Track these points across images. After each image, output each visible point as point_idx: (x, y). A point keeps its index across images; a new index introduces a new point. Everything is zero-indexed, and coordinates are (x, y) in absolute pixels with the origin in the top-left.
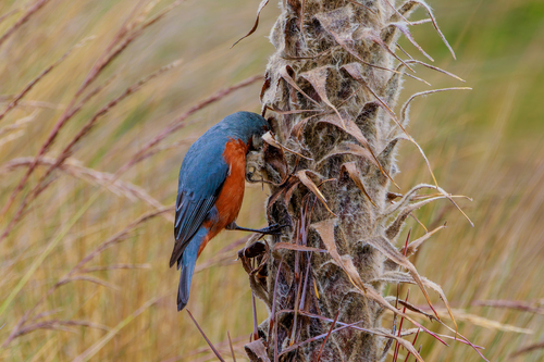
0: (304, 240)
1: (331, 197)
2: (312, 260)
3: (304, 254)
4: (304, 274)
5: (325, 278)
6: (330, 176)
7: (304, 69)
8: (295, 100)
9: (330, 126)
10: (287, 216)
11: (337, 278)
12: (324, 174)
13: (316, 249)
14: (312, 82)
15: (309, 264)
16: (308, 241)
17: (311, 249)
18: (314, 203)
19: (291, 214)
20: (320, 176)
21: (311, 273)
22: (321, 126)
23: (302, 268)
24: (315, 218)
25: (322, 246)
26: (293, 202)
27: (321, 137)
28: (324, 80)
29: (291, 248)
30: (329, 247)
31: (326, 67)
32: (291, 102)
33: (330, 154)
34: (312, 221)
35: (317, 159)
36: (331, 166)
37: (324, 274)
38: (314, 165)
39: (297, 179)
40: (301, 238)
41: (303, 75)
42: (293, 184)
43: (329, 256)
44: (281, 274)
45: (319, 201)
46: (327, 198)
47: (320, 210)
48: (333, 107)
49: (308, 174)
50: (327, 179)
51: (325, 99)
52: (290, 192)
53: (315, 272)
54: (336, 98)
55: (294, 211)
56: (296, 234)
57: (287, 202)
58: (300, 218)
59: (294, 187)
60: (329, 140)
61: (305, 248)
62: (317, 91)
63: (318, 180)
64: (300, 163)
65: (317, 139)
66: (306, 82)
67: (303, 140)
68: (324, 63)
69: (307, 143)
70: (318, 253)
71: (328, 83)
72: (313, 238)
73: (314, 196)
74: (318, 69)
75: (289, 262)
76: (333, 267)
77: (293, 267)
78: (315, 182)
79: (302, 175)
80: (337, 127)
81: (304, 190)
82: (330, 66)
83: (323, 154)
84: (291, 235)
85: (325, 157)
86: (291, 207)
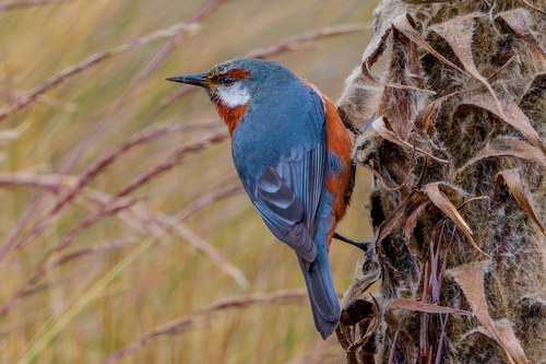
0: (436, 294)
1: (479, 225)
2: (448, 327)
3: (435, 318)
4: (435, 351)
5: (469, 356)
6: (478, 193)
7: (438, 19)
8: (417, 71)
9: (478, 111)
10: (408, 257)
11: (488, 356)
12: (468, 188)
13: (453, 310)
14: (450, 39)
15: (443, 334)
16: (442, 297)
17: (447, 310)
18: (451, 235)
19: (414, 253)
20: (461, 192)
21: (446, 350)
22: (464, 111)
23: (432, 339)
24: (453, 260)
25: (465, 306)
26: (418, 233)
27: (463, 128)
28: (468, 38)
29: (414, 308)
30: (475, 307)
31: (473, 15)
32: (408, 73)
33: (479, 157)
34: (449, 265)
35: (458, 165)
36: (480, 176)
37: (467, 350)
38: (453, 174)
39: (425, 197)
40: (430, 292)
41: (435, 28)
42: (419, 204)
43: (475, 322)
44: (397, 349)
45: (460, 232)
46: (473, 228)
47: (461, 247)
48: (484, 80)
49: (443, 189)
50: (473, 197)
51: (471, 68)
52: (413, 218)
53: (453, 347)
54: (489, 66)
55: (420, 248)
56: (422, 286)
57: (408, 234)
58: (429, 259)
59: (419, 210)
60: (477, 135)
61: (436, 309)
62: (458, 53)
63: (459, 198)
64: (430, 171)
65: (457, 132)
66: (441, 39)
67: (436, 134)
68: (470, 9)
69: (441, 139)
70: (457, 316)
71: (477, 42)
72: (449, 291)
73: (452, 223)
74: (460, 18)
75: (411, 330)
76: (482, 338)
77: (417, 338)
78: (454, 202)
79: (433, 191)
80: (490, 113)
81: (436, 214)
82: (478, 14)
83: (467, 156)
84: (415, 287)
85: (471, 162)
86: (415, 242)
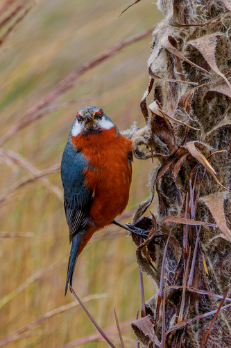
0: (193, 213)
1: (220, 169)
2: (201, 234)
3: (193, 228)
4: (192, 250)
5: (214, 253)
6: (220, 148)
7: (193, 37)
8: (180, 70)
9: (219, 95)
10: (175, 189)
11: (227, 253)
12: (214, 146)
13: (204, 223)
14: (201, 50)
15: (198, 239)
16: (197, 215)
17: (200, 223)
18: (203, 175)
19: (179, 187)
20: (209, 148)
21: (199, 249)
22: (210, 96)
23: (191, 242)
24: (204, 191)
25: (212, 220)
26: (181, 174)
27: (210, 107)
28: (212, 49)
29: (179, 221)
30: (218, 221)
31: (216, 34)
32: (176, 72)
33: (220, 125)
34: (202, 195)
35: (206, 130)
36: (221, 138)
37: (213, 249)
38: (203, 136)
39: (186, 151)
40: (189, 212)
41: (191, 42)
42: (182, 155)
43: (218, 231)
44: (169, 249)
45: (208, 173)
46: (217, 170)
47: (209, 183)
48: (223, 75)
49: (197, 146)
50: (217, 151)
51: (214, 68)
52: (178, 164)
53: (204, 247)
54: (226, 66)
55: (183, 183)
56: (184, 208)
57: (175, 175)
58: (188, 190)
59: (183, 159)
60: (219, 111)
61: (193, 222)
62: (207, 59)
63: (208, 151)
64: (189, 135)
65: (206, 109)
66: (195, 50)
67: (191, 111)
68: (214, 30)
69: (195, 113)
70: (207, 227)
71: (218, 51)
72: (202, 211)
73: (203, 168)
74: (207, 36)
75: (177, 237)
76: (222, 241)
77: (181, 241)
78: (204, 154)
79: (191, 146)
80: (227, 97)
81: (193, 162)
82: (219, 33)
83: (212, 124)
84: (179, 209)
85: (215, 128)
86: (180, 180)
